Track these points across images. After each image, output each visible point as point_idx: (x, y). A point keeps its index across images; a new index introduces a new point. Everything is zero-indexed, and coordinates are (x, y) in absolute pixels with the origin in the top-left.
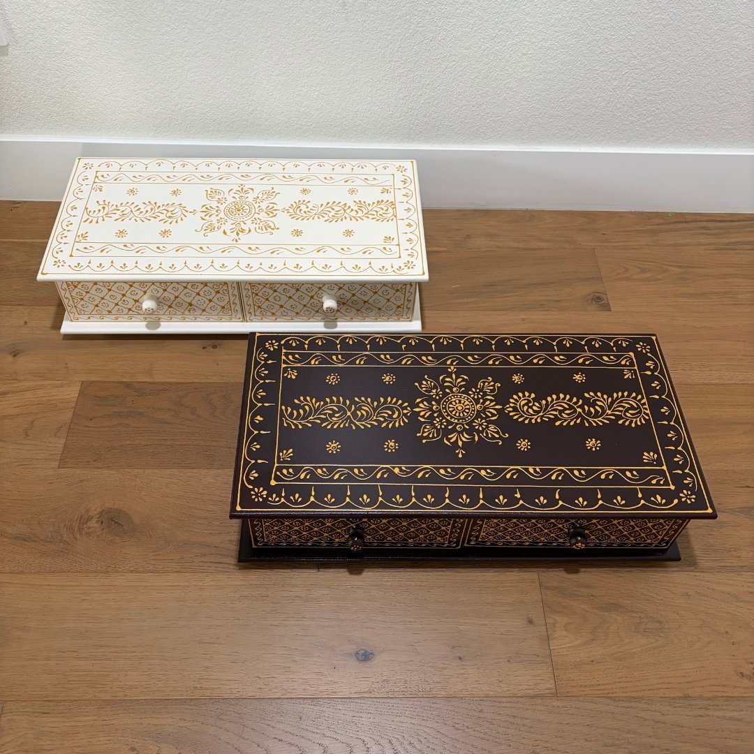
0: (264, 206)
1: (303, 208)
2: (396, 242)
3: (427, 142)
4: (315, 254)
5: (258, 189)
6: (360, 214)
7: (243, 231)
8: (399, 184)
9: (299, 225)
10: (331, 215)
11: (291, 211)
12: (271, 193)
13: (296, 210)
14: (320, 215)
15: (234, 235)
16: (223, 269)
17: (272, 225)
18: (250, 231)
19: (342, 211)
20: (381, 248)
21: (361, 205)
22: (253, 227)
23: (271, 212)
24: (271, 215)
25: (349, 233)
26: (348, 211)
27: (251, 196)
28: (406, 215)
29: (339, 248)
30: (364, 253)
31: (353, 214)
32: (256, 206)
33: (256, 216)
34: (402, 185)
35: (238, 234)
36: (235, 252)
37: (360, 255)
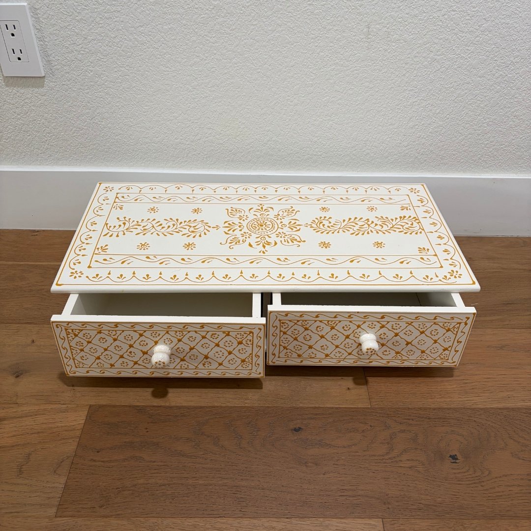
0: (286, 221)
1: (326, 223)
2: (431, 252)
3: (429, 171)
4: (348, 264)
5: (277, 208)
6: (385, 228)
7: (269, 243)
8: (416, 203)
9: (325, 238)
10: (355, 229)
11: (313, 225)
12: (291, 211)
13: (318, 225)
14: (345, 229)
15: (261, 247)
16: (254, 279)
17: (296, 237)
18: (276, 243)
19: (366, 226)
20: (418, 258)
21: (384, 221)
22: (278, 240)
23: (294, 226)
24: (295, 229)
25: (379, 245)
26: (373, 225)
27: (272, 214)
28: (433, 229)
29: (373, 259)
30: (402, 263)
31: (379, 227)
32: (279, 222)
33: (281, 231)
34: (419, 204)
35: (264, 247)
36: (264, 263)
37: (398, 264)
